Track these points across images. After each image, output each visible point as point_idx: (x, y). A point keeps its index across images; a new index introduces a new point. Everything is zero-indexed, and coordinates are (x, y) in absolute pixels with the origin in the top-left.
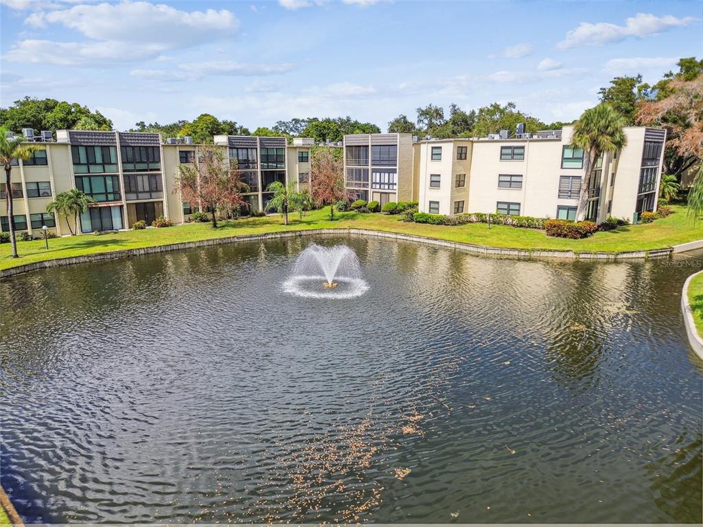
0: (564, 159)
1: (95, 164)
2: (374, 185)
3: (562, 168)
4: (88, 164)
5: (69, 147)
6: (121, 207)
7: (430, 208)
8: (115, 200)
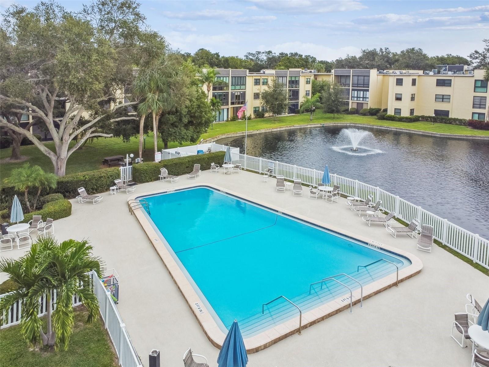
0: (475, 87)
2: (353, 98)
3: (474, 92)
6: (228, 109)
7: (395, 112)
8: (226, 105)
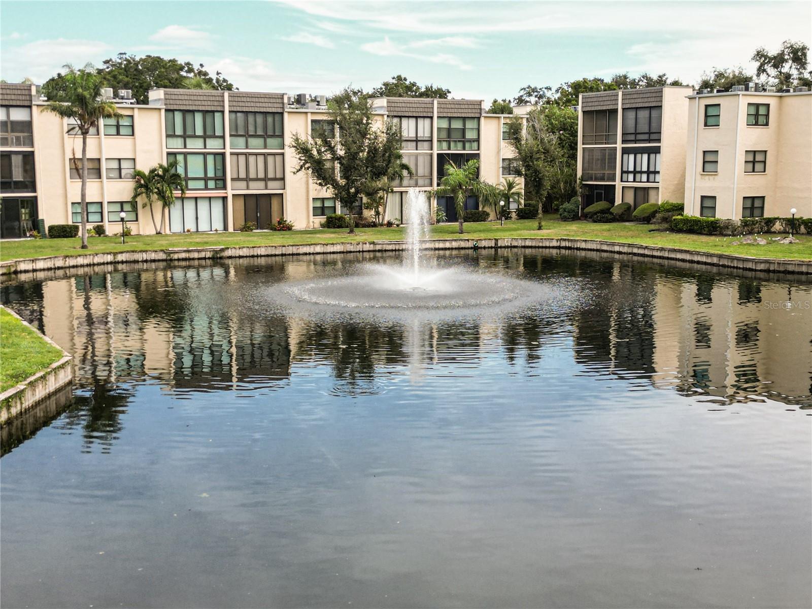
1: (194, 136)
2: (625, 175)
4: (185, 137)
5: (163, 112)
6: (224, 199)
7: (702, 208)
8: (216, 188)
